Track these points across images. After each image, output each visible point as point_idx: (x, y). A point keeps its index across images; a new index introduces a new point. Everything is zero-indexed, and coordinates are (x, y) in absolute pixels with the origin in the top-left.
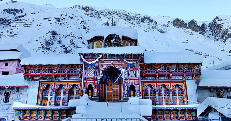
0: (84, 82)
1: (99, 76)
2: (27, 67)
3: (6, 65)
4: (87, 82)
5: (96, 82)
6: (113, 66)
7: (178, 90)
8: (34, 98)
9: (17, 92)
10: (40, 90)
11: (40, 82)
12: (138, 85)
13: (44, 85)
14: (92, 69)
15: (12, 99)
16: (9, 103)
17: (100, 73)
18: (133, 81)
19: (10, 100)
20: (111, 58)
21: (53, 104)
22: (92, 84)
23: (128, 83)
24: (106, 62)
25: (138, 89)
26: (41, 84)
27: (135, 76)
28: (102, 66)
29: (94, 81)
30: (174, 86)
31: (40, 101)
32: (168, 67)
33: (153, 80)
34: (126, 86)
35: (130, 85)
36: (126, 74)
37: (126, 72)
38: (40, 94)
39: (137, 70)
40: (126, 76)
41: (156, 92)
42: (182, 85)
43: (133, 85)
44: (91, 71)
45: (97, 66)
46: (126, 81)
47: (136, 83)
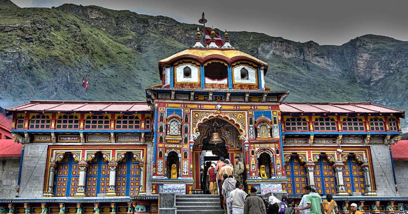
0: (158, 148)
1: (192, 136)
2: (19, 116)
4: (164, 147)
5: (186, 147)
6: (220, 115)
7: (353, 164)
10: (50, 163)
11: (49, 146)
12: (278, 153)
13: (57, 154)
14: (174, 122)
17: (193, 130)
18: (268, 145)
21: (83, 191)
22: (177, 151)
23: (257, 149)
24: (205, 107)
25: (278, 162)
26: (53, 150)
27: (271, 136)
28: (197, 115)
29: (182, 144)
31: (50, 185)
32: (334, 121)
33: (303, 145)
34: (252, 156)
35: (261, 154)
36: (251, 132)
37: (251, 128)
38: (51, 173)
39: (275, 125)
40: (252, 135)
41: (309, 168)
42: (362, 155)
43: (267, 153)
44: (174, 126)
45: (187, 115)
46: (252, 145)
47: (273, 149)
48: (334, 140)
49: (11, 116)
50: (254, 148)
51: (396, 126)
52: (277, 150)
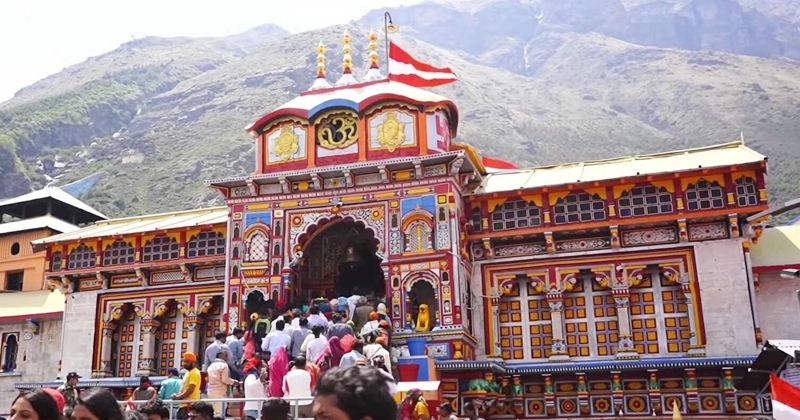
0: (230, 286)
1: (287, 259)
2: (54, 250)
3: (15, 250)
4: (241, 285)
5: (276, 280)
6: (340, 214)
7: (664, 289)
8: (83, 349)
9: (36, 333)
10: (101, 323)
11: (99, 295)
12: (445, 279)
13: (113, 308)
14: (258, 237)
15: (25, 359)
16: (16, 372)
17: (289, 248)
18: (425, 266)
19: (19, 360)
20: (331, 187)
21: (147, 367)
22: (263, 291)
23: (403, 275)
24: (311, 202)
25: (447, 296)
26: (106, 301)
27: (433, 245)
28: (297, 221)
29: (270, 277)
30: (635, 275)
31: (103, 358)
32: (599, 198)
33: (536, 257)
34: (395, 288)
35: (415, 284)
36: (395, 242)
37: (395, 235)
38: (104, 338)
39: (442, 223)
40: (395, 248)
41: (551, 305)
42: (677, 268)
43: (426, 280)
44: (258, 244)
45: (278, 223)
46: (395, 269)
47: (437, 271)
48: (606, 240)
49: (44, 253)
50: (399, 274)
51: (753, 195)
52: (445, 274)
